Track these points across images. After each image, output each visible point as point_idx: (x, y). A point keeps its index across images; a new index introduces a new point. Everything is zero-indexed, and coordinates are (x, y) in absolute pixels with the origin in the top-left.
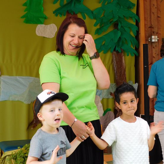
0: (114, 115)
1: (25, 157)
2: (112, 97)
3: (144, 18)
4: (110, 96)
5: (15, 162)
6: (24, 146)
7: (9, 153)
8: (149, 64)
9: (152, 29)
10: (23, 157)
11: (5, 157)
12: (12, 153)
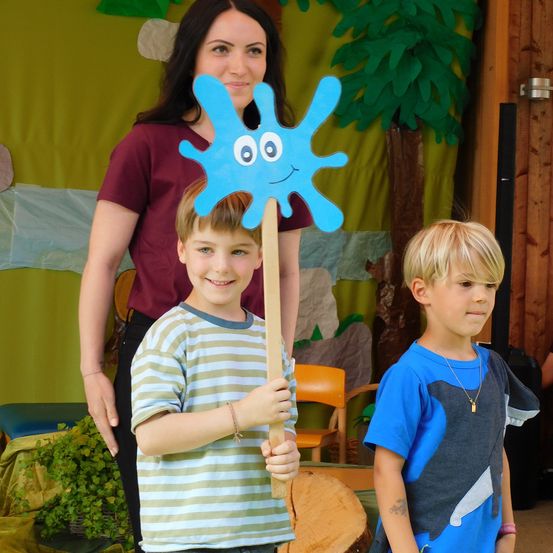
0: (371, 336)
1: (80, 459)
2: (371, 277)
3: (510, 15)
4: (363, 272)
5: (47, 474)
6: (78, 420)
7: (28, 442)
8: (517, 172)
9: (535, 54)
10: (75, 460)
11: (14, 457)
12: (39, 442)
